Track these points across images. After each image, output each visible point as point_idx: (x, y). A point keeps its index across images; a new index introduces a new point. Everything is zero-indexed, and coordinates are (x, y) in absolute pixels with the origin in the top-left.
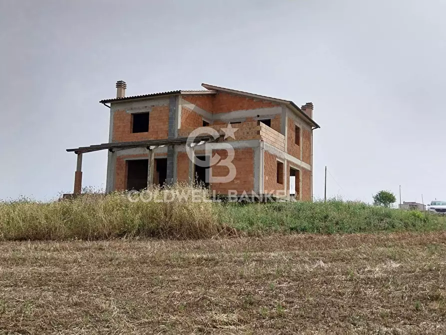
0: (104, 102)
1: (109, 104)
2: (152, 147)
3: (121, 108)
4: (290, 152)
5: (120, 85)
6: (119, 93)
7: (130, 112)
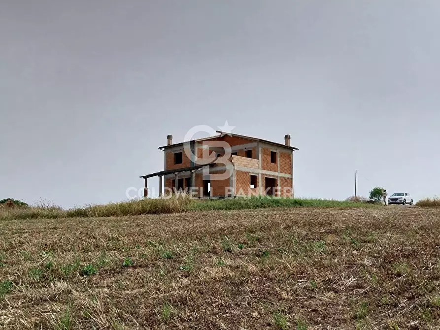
0: (160, 148)
1: (163, 149)
2: (176, 173)
3: (169, 151)
4: (264, 168)
5: (169, 138)
6: (169, 142)
7: (173, 153)
